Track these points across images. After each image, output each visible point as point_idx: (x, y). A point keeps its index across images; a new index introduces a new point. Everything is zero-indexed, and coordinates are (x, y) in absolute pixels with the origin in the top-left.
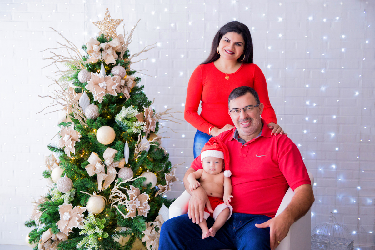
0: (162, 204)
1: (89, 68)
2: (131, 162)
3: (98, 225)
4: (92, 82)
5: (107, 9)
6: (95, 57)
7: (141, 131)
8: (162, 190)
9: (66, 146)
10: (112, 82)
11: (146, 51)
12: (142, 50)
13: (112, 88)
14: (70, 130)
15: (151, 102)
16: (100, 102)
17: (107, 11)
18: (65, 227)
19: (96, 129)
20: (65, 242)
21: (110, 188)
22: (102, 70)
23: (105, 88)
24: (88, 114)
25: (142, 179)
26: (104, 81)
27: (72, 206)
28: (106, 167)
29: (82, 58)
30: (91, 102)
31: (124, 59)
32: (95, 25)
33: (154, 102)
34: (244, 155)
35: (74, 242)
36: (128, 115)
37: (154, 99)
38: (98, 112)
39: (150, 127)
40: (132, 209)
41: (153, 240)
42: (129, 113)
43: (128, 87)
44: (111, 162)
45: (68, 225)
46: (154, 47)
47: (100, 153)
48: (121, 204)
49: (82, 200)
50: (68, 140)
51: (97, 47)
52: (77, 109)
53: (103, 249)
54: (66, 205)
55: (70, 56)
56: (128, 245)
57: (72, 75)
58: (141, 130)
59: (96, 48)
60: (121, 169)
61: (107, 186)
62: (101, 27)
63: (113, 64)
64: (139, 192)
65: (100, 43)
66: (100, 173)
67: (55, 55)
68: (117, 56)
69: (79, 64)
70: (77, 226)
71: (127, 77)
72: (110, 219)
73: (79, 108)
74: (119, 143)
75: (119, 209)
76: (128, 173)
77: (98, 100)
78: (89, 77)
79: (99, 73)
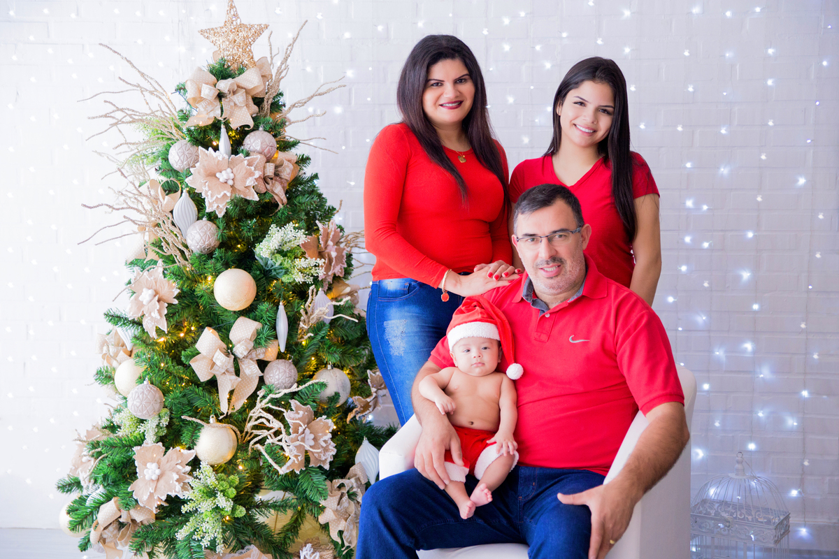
0: (362, 440)
1: (194, 138)
2: (291, 347)
3: (222, 488)
4: (202, 170)
6: (205, 113)
7: (312, 278)
8: (361, 407)
9: (147, 315)
10: (247, 170)
11: (320, 95)
12: (312, 94)
13: (245, 182)
14: (154, 279)
15: (334, 209)
16: (220, 215)
17: (231, 5)
18: (149, 494)
19: (213, 275)
20: (150, 526)
21: (247, 407)
22: (224, 142)
23: (231, 182)
24: (194, 242)
25: (316, 386)
26: (228, 167)
27: (164, 448)
28: (236, 359)
29: (176, 114)
30: (200, 215)
31: (271, 112)
32: (204, 36)
33: (342, 208)
34: (544, 337)
35: (169, 527)
36: (283, 243)
37: (341, 201)
38: (216, 236)
39: (332, 268)
40: (295, 452)
41: (346, 520)
42: (286, 239)
43: (280, 178)
44: (247, 349)
45: (155, 490)
46: (340, 86)
47: (223, 330)
48: (273, 443)
49: (184, 435)
50: (151, 301)
51: (211, 90)
52: (169, 231)
53: (233, 540)
54: (150, 445)
55: (150, 108)
56: (288, 530)
57: (154, 150)
58: (312, 276)
59: (208, 92)
60: (269, 365)
61: (240, 403)
62: (219, 43)
63: (247, 129)
64: (311, 416)
65: (218, 81)
66: (224, 373)
67: (115, 109)
68: (255, 108)
69: (169, 127)
70: (175, 492)
71: (281, 156)
72: (247, 475)
73: (172, 228)
74: (265, 306)
75: (269, 454)
76: (285, 371)
77: (215, 211)
78: (194, 157)
79: (216, 149)
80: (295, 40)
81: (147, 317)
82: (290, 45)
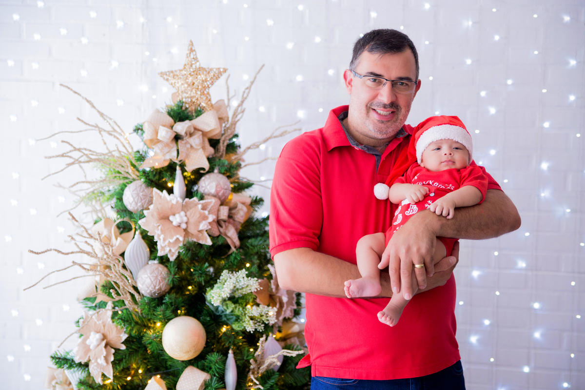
1: (149, 180)
4: (155, 214)
5: (192, 44)
6: (161, 154)
7: (263, 325)
9: (93, 361)
10: (201, 214)
11: (275, 137)
12: (268, 137)
13: (198, 226)
14: (103, 323)
16: (172, 259)
17: (191, 49)
19: (162, 322)
22: (178, 185)
23: (184, 226)
24: (145, 286)
26: (182, 210)
29: (133, 155)
30: (152, 257)
31: (227, 153)
32: (164, 78)
36: (235, 290)
38: (167, 280)
39: (283, 312)
42: (238, 286)
43: (234, 220)
47: (171, 376)
50: (98, 345)
51: (167, 132)
52: (120, 274)
55: (107, 148)
57: (111, 188)
58: (263, 323)
59: (165, 134)
62: (177, 85)
63: (202, 171)
65: (175, 123)
67: (72, 148)
68: (211, 150)
69: (126, 167)
71: (235, 198)
73: (123, 271)
74: (214, 357)
77: (167, 255)
78: (147, 199)
79: (170, 191)
80: (252, 83)
81: (93, 363)
82: (247, 88)
